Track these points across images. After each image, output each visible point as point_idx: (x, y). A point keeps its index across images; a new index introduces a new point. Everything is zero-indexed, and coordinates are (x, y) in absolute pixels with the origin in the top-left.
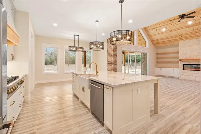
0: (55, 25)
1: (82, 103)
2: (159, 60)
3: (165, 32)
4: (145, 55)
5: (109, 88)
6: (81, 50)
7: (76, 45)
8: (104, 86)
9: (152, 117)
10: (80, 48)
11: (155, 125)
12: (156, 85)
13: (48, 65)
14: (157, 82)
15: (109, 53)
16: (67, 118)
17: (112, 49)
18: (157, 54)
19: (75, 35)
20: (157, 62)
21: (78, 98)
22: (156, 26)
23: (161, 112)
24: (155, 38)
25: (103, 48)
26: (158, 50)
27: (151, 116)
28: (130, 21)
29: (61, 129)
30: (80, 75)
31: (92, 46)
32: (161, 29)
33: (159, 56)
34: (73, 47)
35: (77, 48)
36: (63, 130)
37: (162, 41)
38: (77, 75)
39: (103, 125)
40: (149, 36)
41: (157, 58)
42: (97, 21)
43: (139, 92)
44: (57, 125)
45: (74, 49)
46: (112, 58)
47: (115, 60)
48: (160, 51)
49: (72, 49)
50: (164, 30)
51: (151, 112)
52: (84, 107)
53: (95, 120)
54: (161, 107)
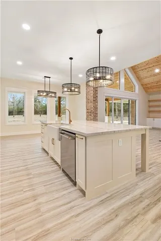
0: (20, 63)
1: (53, 159)
2: (152, 109)
3: (158, 74)
4: (134, 102)
5: (82, 137)
6: (53, 95)
7: (47, 90)
8: (76, 135)
9: (138, 176)
10: (52, 92)
11: (141, 185)
12: (143, 136)
13: (15, 116)
14: (144, 133)
15: (87, 99)
16: (32, 176)
17: (92, 95)
18: (149, 101)
19: (45, 77)
20: (150, 112)
21: (48, 153)
22: (148, 66)
23: (150, 170)
24: (146, 81)
25: (79, 92)
26: (151, 96)
27: (137, 174)
28: (113, 58)
29: (22, 188)
30: (49, 124)
31: (66, 89)
32: (154, 70)
33: (151, 104)
34: (43, 92)
35: (48, 93)
36: (24, 190)
37: (156, 84)
38: (46, 125)
39: (75, 184)
40: (139, 79)
41: (150, 107)
42: (71, 59)
43: (121, 144)
44: (18, 184)
45: (45, 94)
46: (91, 105)
47: (96, 108)
48: (152, 97)
49: (41, 94)
50: (157, 71)
51: (136, 170)
52: (54, 163)
53: (65, 179)
54: (151, 164)
